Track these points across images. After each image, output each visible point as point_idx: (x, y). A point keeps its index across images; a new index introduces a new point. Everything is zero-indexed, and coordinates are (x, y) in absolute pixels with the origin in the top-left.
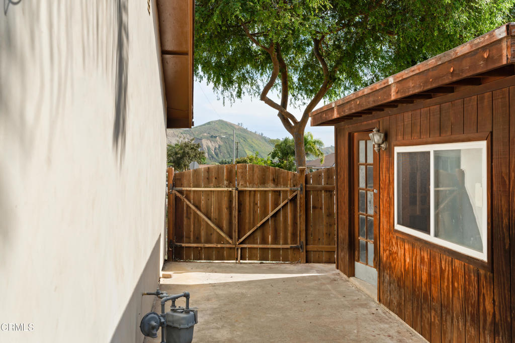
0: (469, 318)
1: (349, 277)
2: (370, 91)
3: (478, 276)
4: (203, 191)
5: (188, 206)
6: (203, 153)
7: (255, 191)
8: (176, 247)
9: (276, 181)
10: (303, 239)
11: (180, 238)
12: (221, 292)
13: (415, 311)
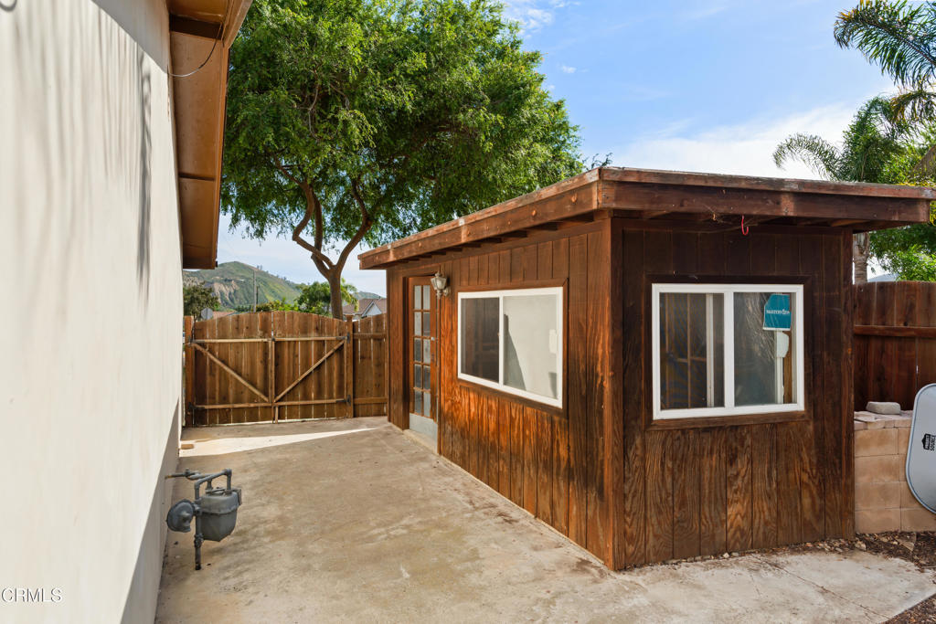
0: (541, 465)
1: (403, 430)
2: (436, 233)
3: (552, 423)
4: (231, 343)
5: (211, 361)
6: (217, 298)
7: (295, 342)
8: (197, 410)
9: (319, 330)
10: (351, 392)
11: (202, 400)
12: (259, 460)
13: (480, 461)
